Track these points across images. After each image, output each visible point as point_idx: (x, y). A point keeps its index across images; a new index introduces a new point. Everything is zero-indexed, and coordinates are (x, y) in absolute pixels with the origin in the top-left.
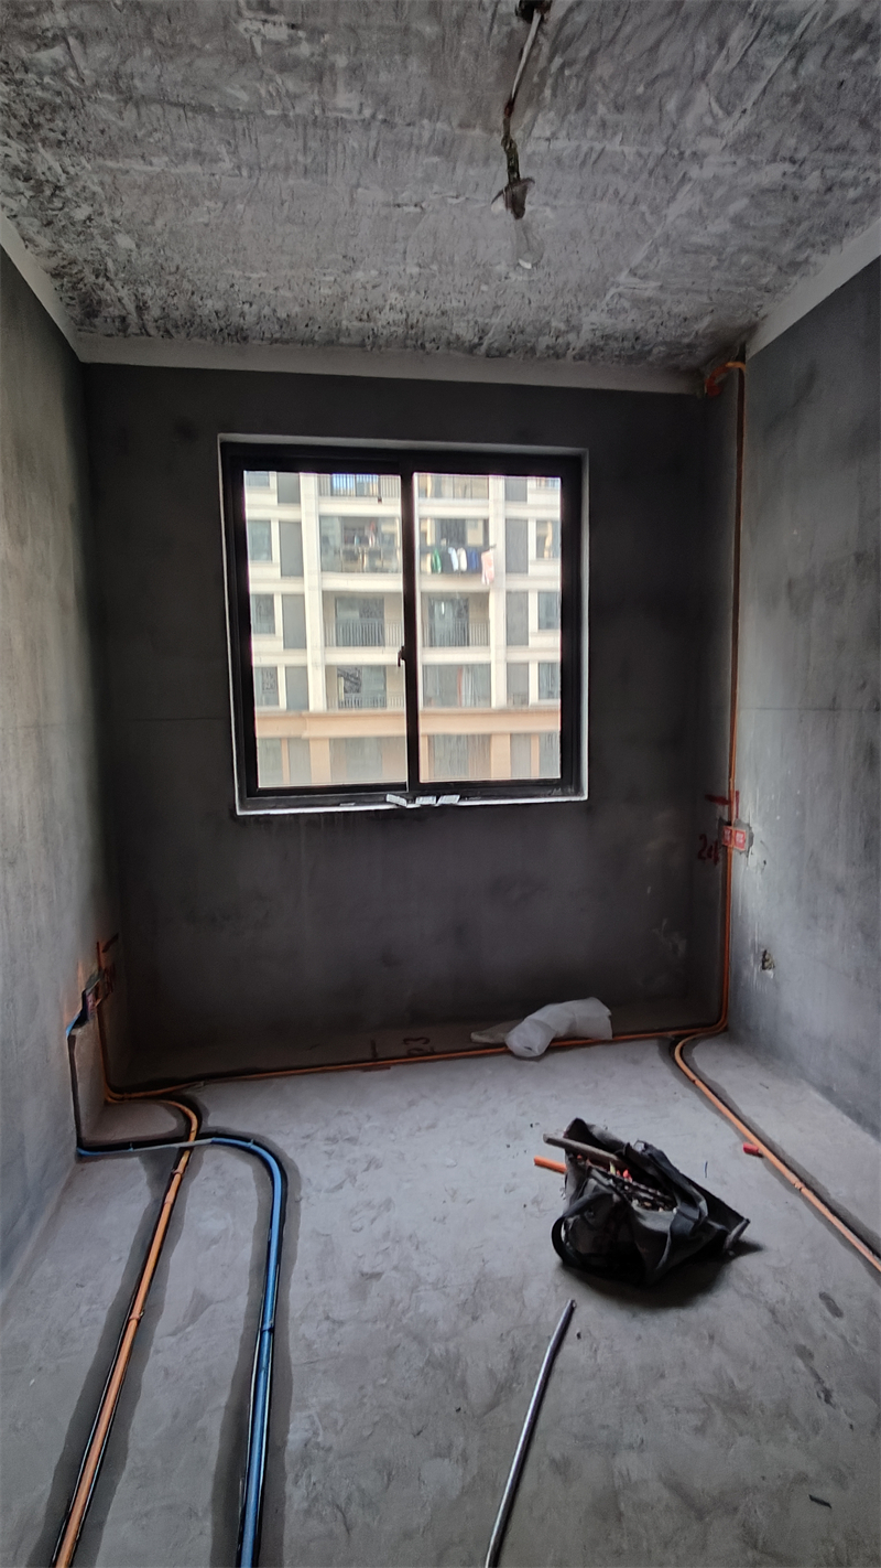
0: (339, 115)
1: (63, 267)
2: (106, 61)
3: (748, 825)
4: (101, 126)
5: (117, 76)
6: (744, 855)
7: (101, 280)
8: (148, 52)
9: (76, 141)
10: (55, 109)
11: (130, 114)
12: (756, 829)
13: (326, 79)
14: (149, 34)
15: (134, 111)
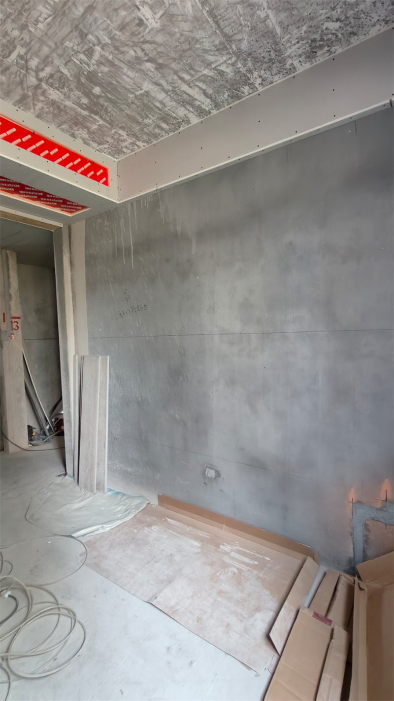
2: (214, 55)
5: (218, 50)
8: (198, 46)
11: (238, 37)
14: (189, 49)
15: (235, 36)
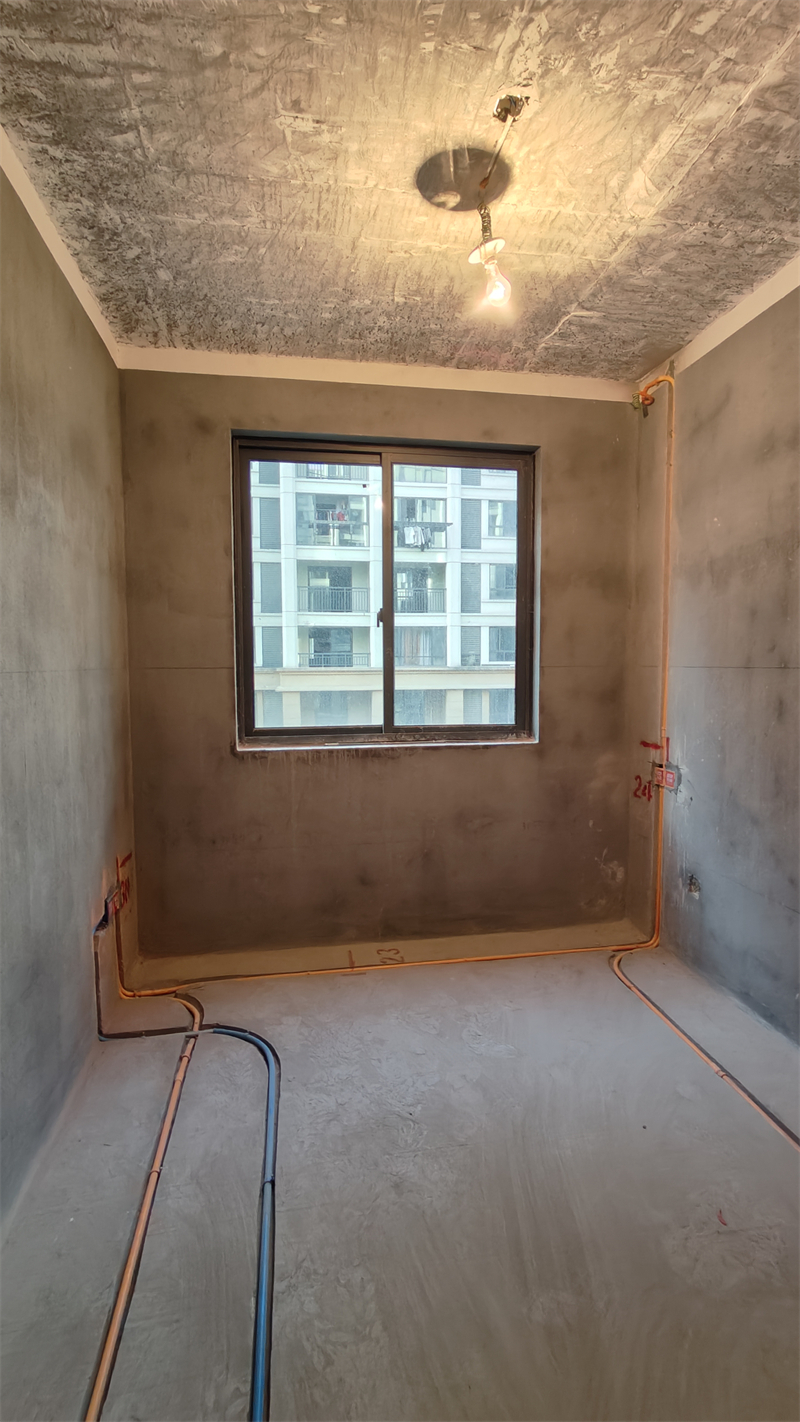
0: (348, 185)
1: (112, 293)
2: (167, 143)
3: (677, 767)
4: (157, 189)
5: (174, 154)
6: (673, 793)
7: (141, 304)
8: (200, 138)
9: (135, 199)
10: (122, 176)
11: (181, 181)
12: (684, 770)
13: (340, 160)
14: (203, 124)
15: (185, 179)
